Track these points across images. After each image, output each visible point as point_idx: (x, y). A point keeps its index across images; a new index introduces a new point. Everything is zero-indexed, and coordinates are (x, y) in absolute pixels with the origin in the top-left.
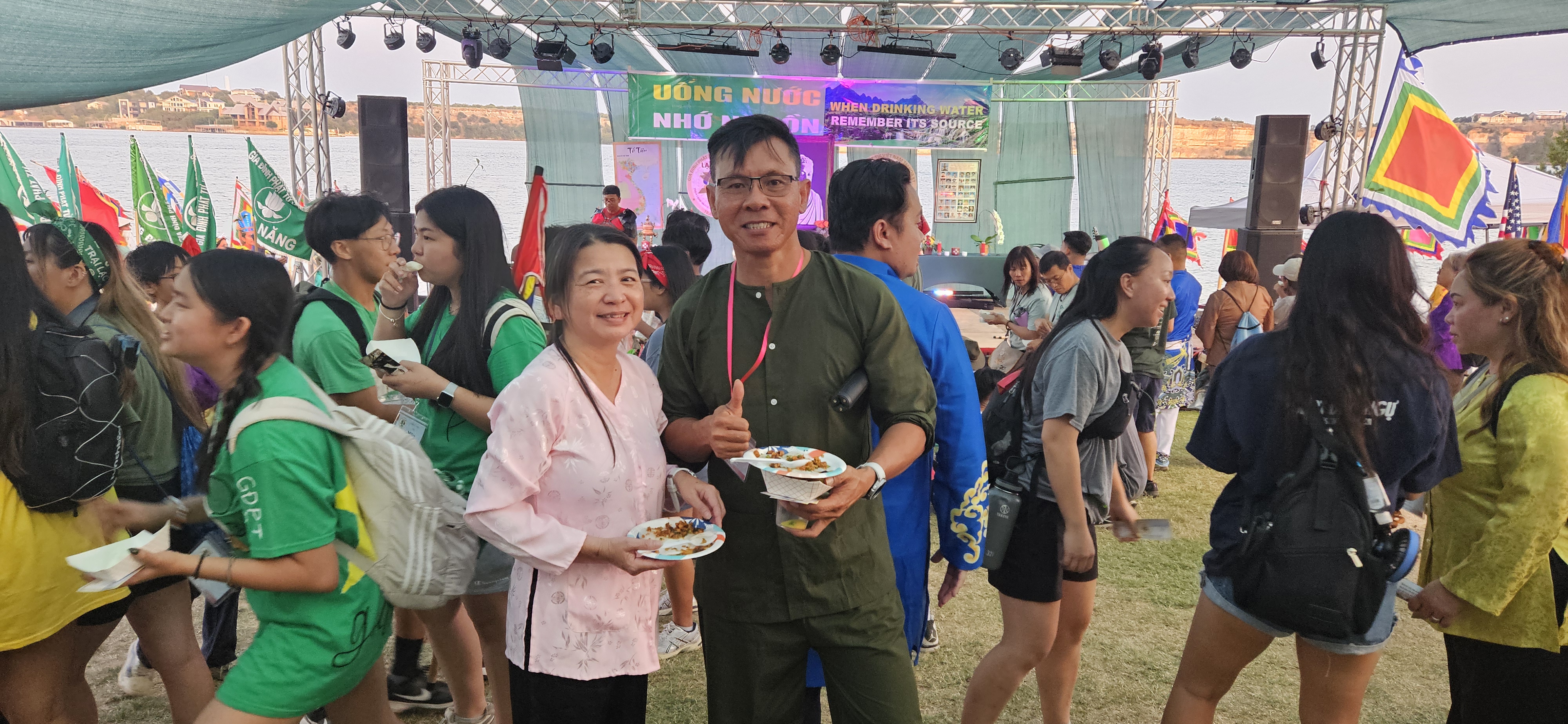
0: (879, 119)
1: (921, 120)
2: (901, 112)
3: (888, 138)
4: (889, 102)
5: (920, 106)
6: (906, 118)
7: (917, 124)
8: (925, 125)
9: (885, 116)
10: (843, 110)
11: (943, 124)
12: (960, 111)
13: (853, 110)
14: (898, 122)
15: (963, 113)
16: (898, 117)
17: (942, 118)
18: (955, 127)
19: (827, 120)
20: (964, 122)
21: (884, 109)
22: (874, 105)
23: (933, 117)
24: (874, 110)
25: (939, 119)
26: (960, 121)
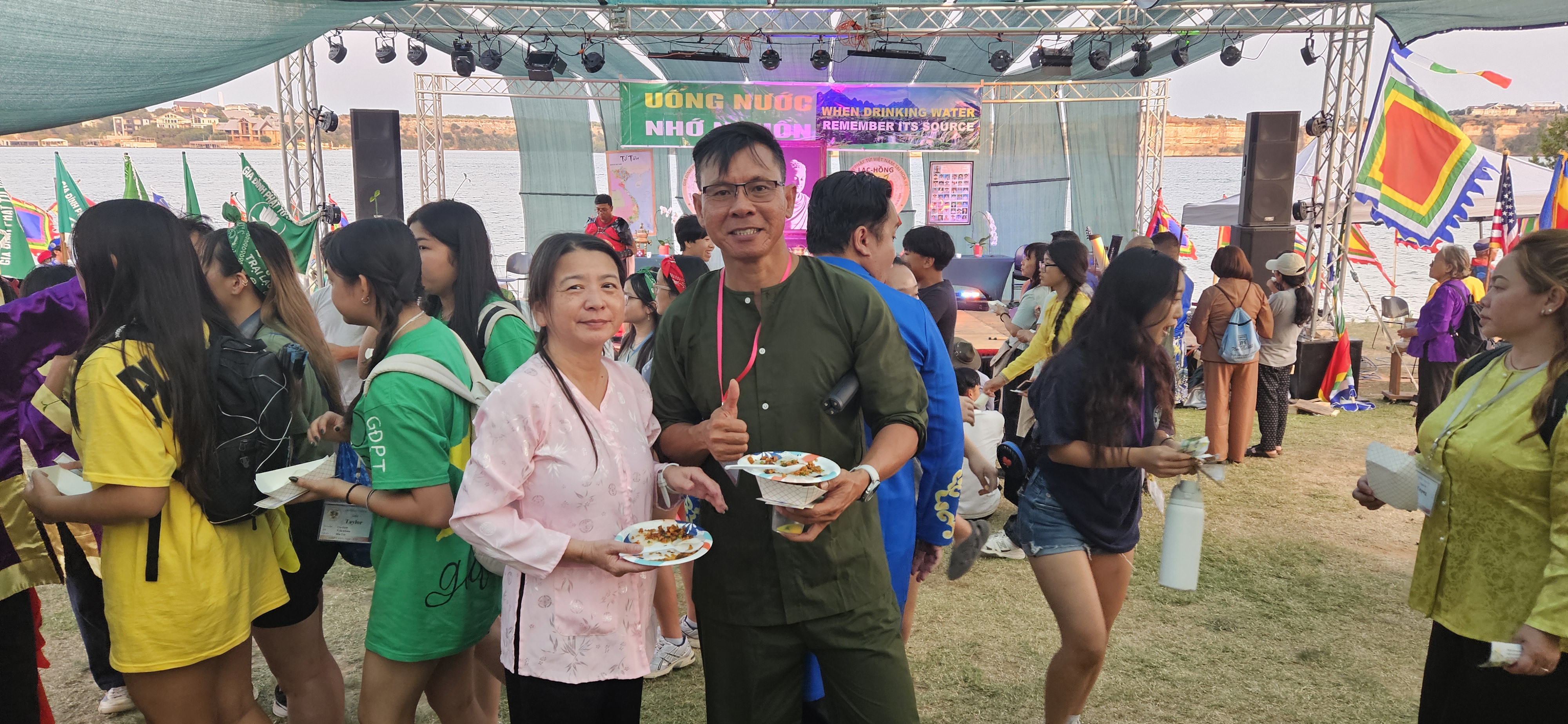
0: (871, 123)
1: (913, 124)
2: (892, 115)
3: (880, 141)
4: (881, 106)
5: (911, 110)
6: (898, 121)
7: (909, 127)
8: (917, 128)
9: (876, 120)
10: (834, 114)
11: (935, 126)
12: (951, 113)
13: (844, 114)
14: (890, 126)
15: (954, 115)
16: (890, 120)
17: (934, 121)
18: (947, 129)
19: (819, 125)
20: (956, 124)
21: (876, 113)
22: (866, 109)
23: (924, 120)
24: (865, 114)
26: (951, 124)
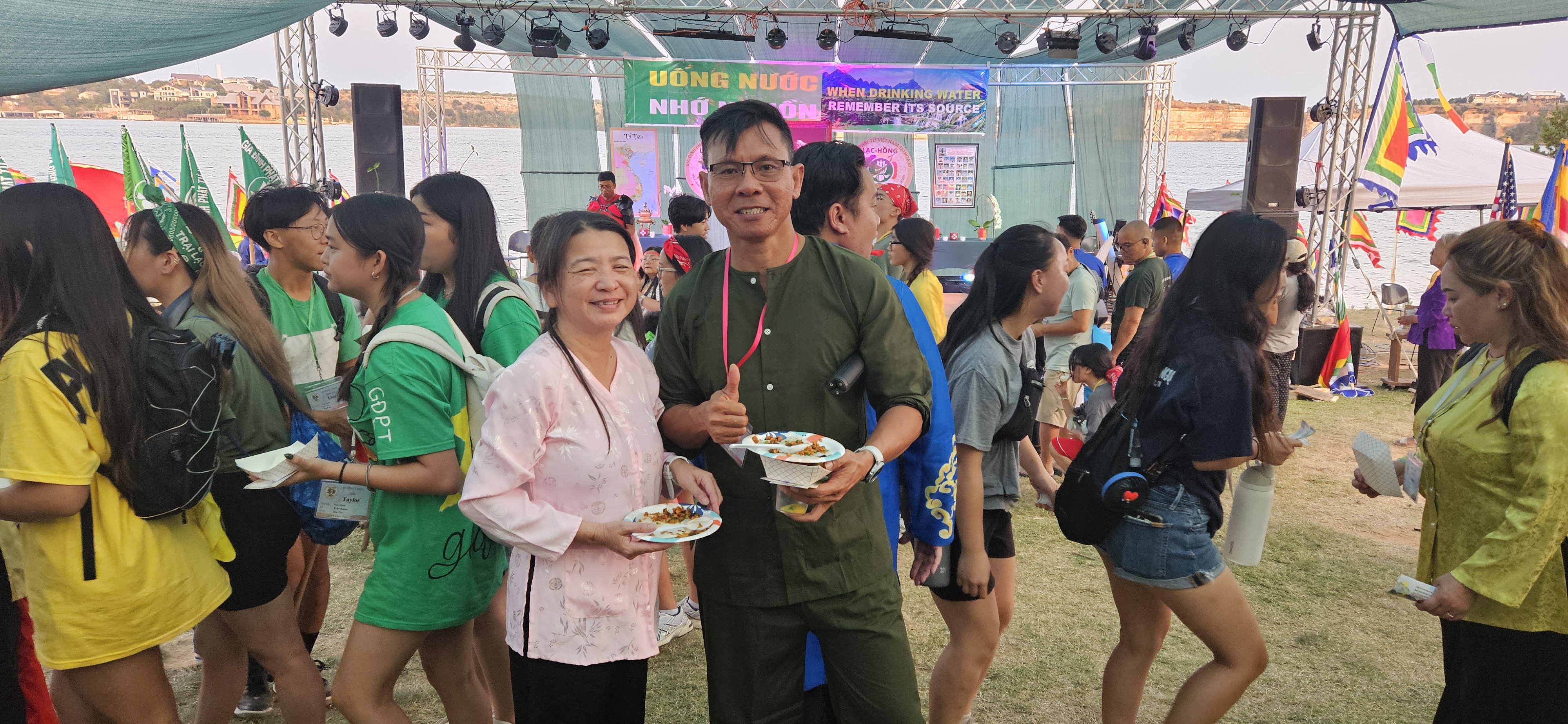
0: (877, 104)
1: (918, 105)
2: (898, 97)
3: (886, 123)
4: (886, 87)
5: (917, 91)
6: (904, 103)
7: (915, 109)
8: (923, 109)
9: (882, 101)
10: (840, 95)
11: (941, 108)
12: (957, 95)
13: (850, 95)
14: (896, 107)
15: (960, 97)
16: (895, 101)
17: (940, 103)
18: (952, 111)
19: (825, 106)
20: (962, 106)
21: (881, 94)
22: (871, 90)
23: (930, 102)
24: (871, 95)
25: (936, 104)
26: (957, 106)
